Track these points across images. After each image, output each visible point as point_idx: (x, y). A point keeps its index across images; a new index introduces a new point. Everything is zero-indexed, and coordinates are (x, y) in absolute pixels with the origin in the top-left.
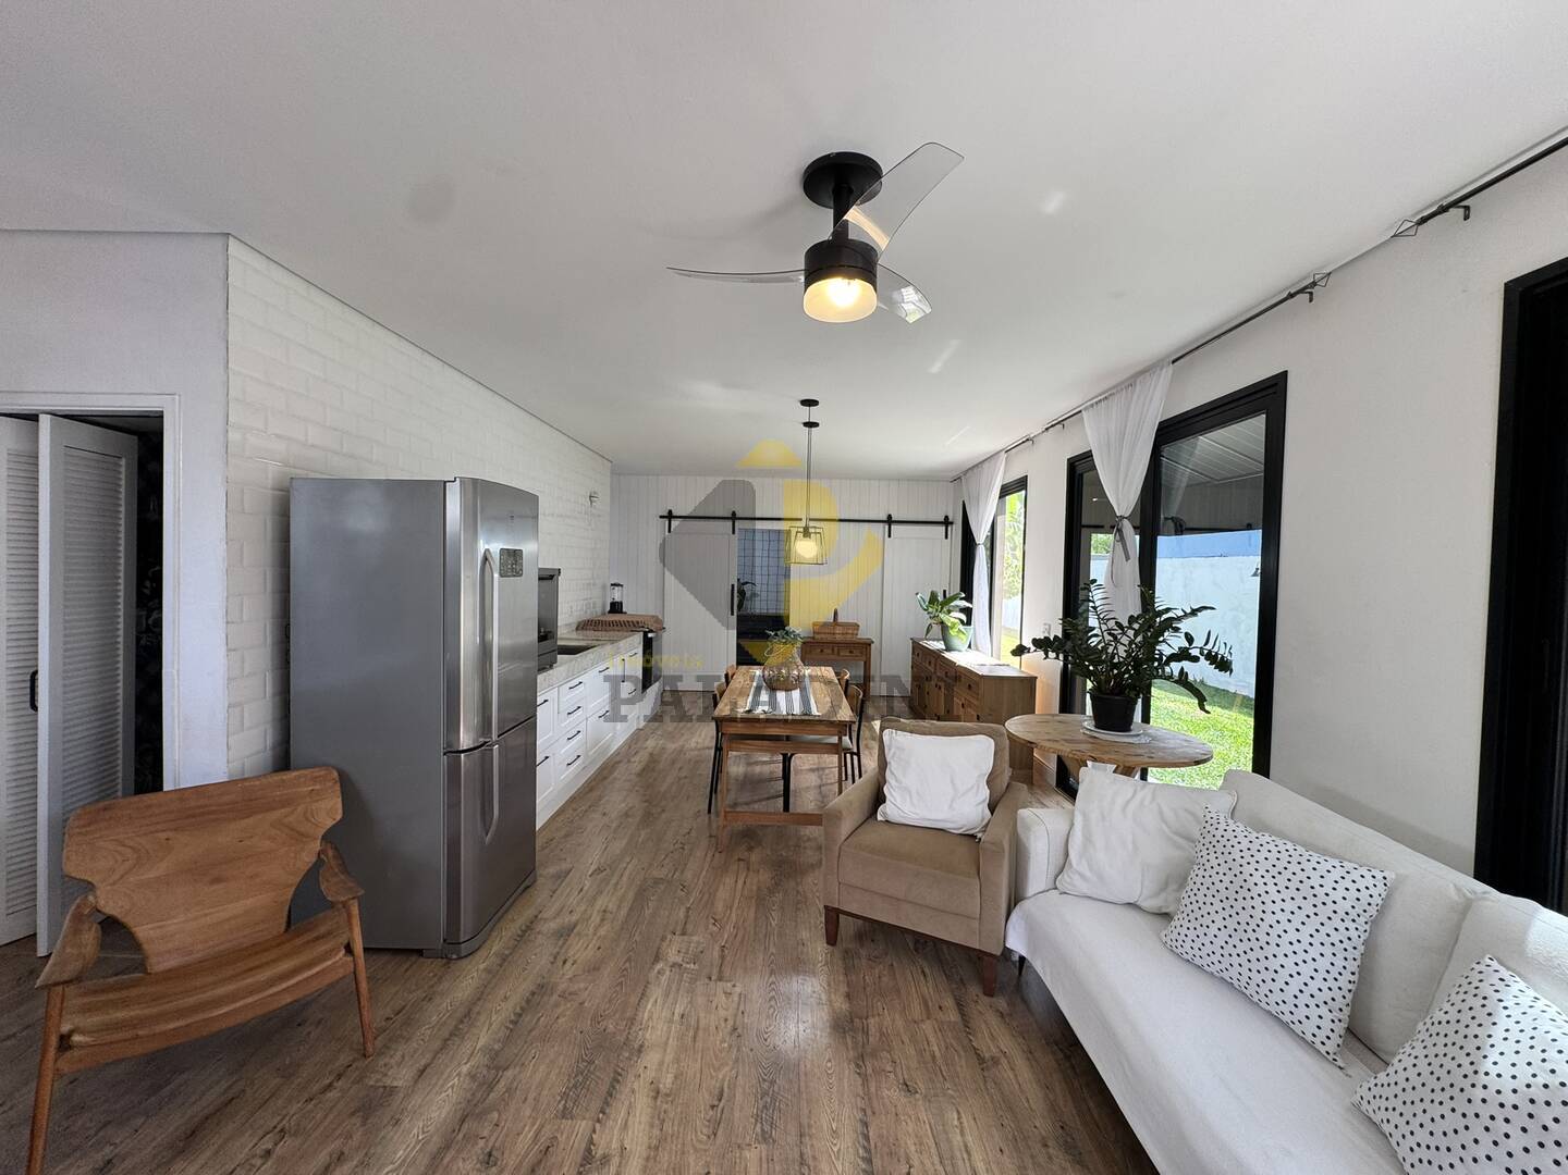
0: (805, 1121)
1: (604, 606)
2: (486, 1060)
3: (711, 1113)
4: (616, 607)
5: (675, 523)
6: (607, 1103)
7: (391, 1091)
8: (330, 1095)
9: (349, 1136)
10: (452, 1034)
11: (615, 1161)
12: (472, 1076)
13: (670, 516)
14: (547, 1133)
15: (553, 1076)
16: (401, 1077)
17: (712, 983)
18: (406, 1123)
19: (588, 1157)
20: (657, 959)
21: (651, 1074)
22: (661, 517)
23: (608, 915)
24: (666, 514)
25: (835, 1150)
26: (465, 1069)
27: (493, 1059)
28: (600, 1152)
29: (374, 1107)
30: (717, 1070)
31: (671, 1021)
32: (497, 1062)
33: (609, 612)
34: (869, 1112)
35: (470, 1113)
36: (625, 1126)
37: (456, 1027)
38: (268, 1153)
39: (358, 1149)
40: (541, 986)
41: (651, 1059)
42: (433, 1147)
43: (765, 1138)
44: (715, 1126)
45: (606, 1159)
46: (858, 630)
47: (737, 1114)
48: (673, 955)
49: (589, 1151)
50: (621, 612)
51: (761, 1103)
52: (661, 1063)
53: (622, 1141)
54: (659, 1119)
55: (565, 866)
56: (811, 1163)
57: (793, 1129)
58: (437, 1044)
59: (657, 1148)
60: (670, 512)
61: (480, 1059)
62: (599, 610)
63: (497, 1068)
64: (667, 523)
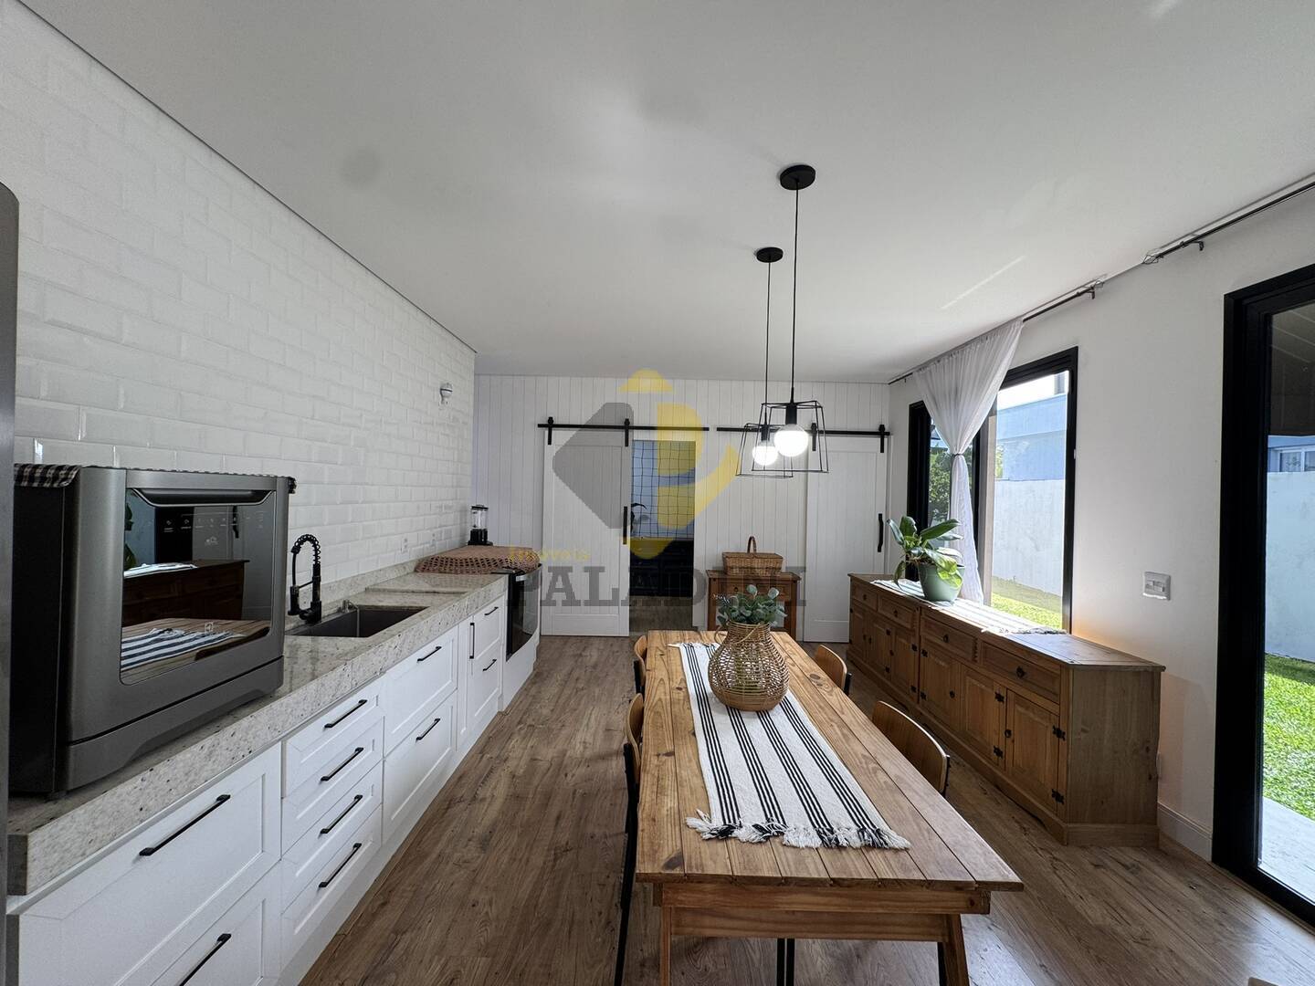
1: (463, 535)
4: (478, 538)
5: (555, 432)
13: (550, 425)
22: (540, 426)
24: (546, 423)
33: (470, 543)
46: (781, 563)
50: (485, 543)
60: (551, 420)
62: (456, 540)
64: (547, 432)
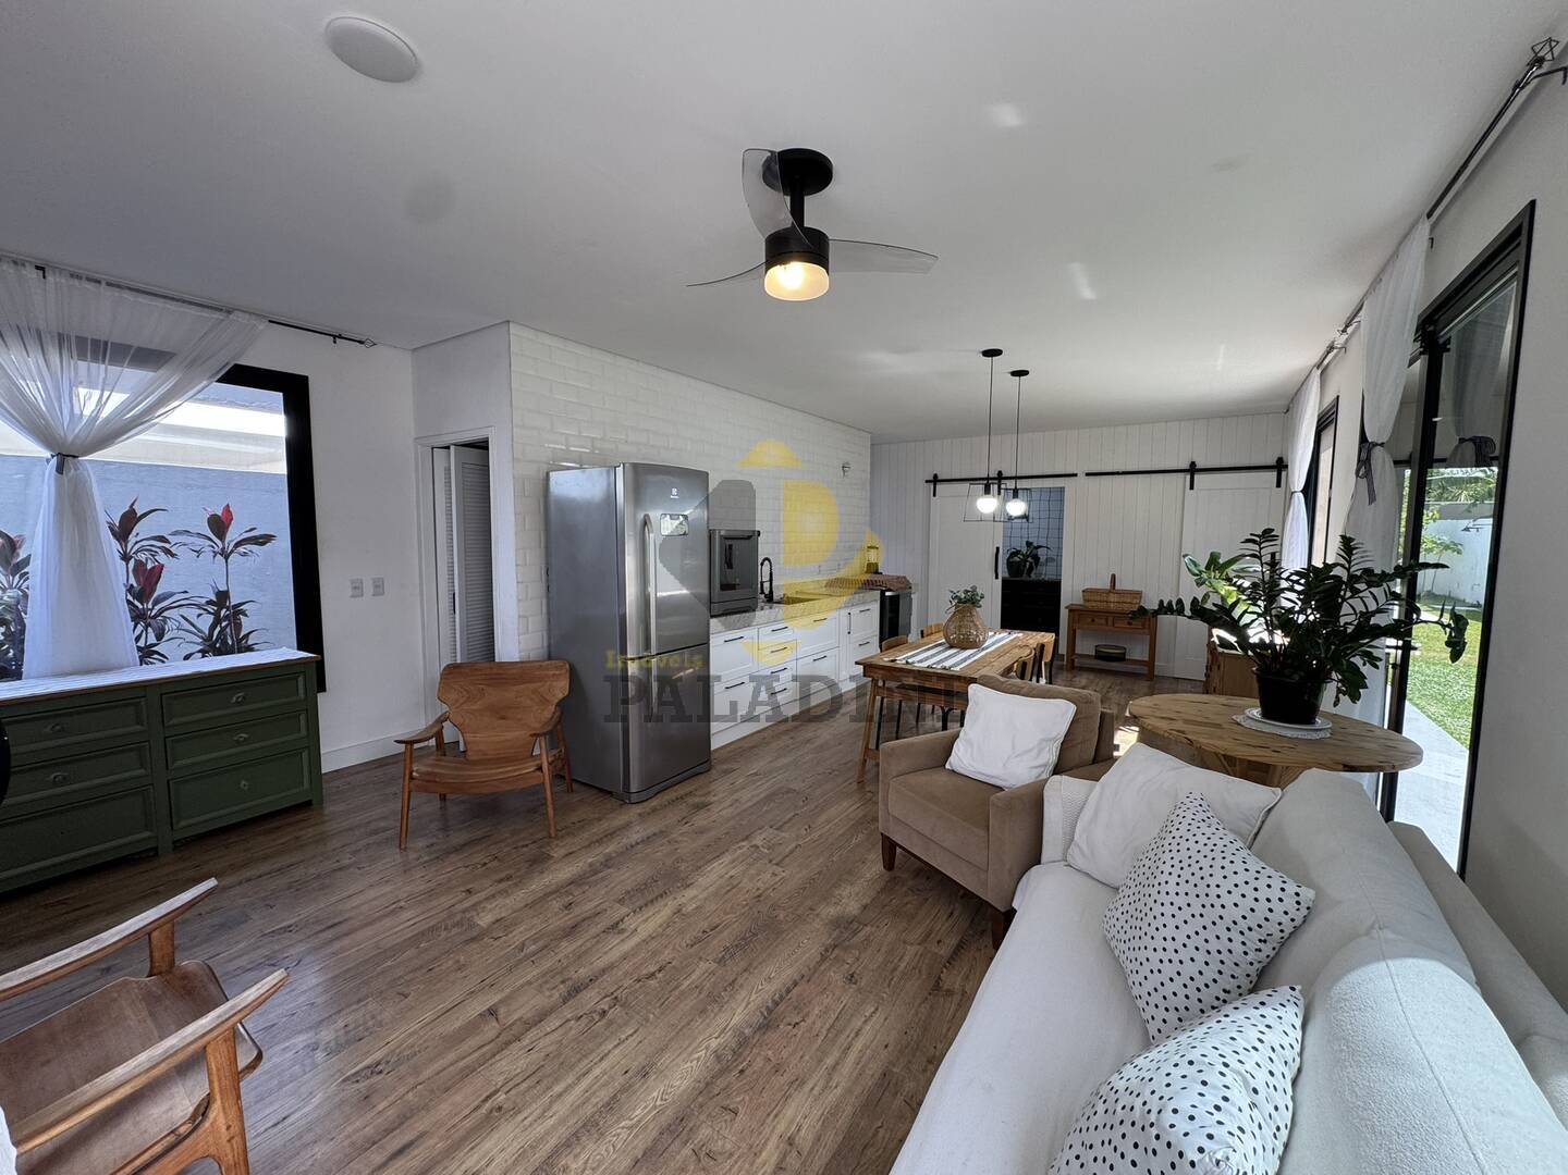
0: (755, 964)
2: (603, 860)
3: (700, 934)
5: (939, 487)
6: (646, 905)
7: (550, 857)
8: (525, 849)
9: (519, 870)
10: (597, 841)
11: (626, 934)
12: (591, 865)
13: (935, 480)
14: (604, 906)
15: (629, 881)
16: (557, 853)
17: (769, 865)
18: (545, 875)
19: (615, 926)
20: (747, 838)
21: (684, 900)
22: (927, 481)
23: (738, 804)
24: (931, 478)
25: (760, 987)
26: (590, 860)
27: (607, 861)
28: (623, 927)
29: (539, 861)
30: (726, 914)
31: (722, 877)
32: (608, 862)
34: (805, 979)
35: (577, 881)
36: (646, 920)
37: (601, 839)
38: (485, 864)
39: (518, 877)
40: (661, 832)
41: (690, 893)
42: (549, 890)
43: (721, 961)
44: (697, 941)
45: (623, 931)
46: (1140, 599)
47: (715, 942)
48: (758, 841)
49: (618, 923)
51: (736, 943)
52: (696, 897)
53: (639, 926)
54: (668, 924)
55: (735, 767)
56: (737, 987)
57: (743, 964)
58: (587, 843)
59: (653, 938)
60: (936, 476)
61: (601, 858)
63: (606, 866)
64: (932, 487)
